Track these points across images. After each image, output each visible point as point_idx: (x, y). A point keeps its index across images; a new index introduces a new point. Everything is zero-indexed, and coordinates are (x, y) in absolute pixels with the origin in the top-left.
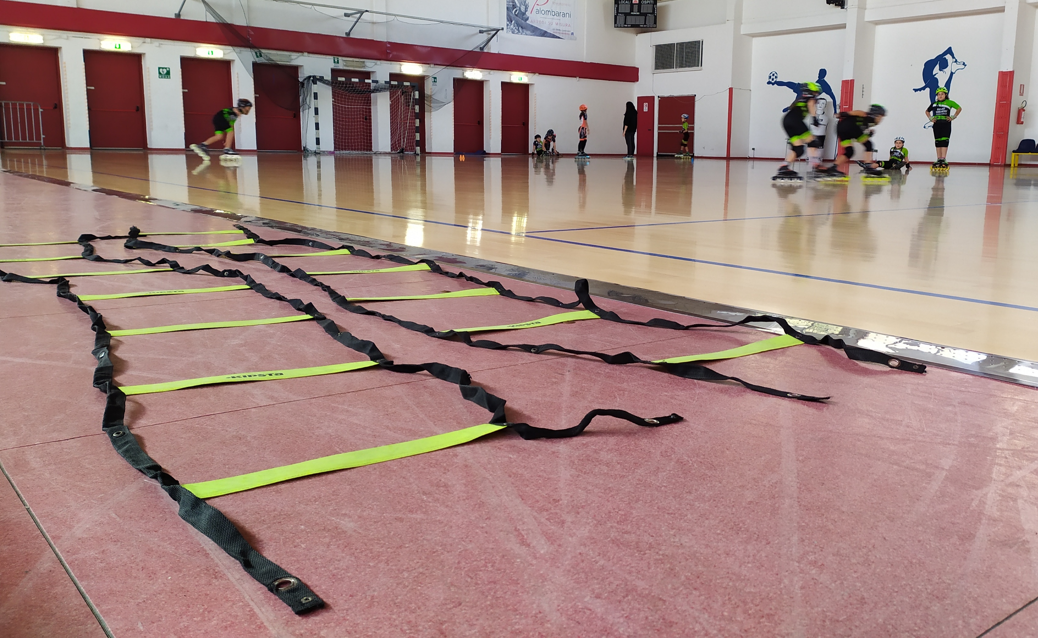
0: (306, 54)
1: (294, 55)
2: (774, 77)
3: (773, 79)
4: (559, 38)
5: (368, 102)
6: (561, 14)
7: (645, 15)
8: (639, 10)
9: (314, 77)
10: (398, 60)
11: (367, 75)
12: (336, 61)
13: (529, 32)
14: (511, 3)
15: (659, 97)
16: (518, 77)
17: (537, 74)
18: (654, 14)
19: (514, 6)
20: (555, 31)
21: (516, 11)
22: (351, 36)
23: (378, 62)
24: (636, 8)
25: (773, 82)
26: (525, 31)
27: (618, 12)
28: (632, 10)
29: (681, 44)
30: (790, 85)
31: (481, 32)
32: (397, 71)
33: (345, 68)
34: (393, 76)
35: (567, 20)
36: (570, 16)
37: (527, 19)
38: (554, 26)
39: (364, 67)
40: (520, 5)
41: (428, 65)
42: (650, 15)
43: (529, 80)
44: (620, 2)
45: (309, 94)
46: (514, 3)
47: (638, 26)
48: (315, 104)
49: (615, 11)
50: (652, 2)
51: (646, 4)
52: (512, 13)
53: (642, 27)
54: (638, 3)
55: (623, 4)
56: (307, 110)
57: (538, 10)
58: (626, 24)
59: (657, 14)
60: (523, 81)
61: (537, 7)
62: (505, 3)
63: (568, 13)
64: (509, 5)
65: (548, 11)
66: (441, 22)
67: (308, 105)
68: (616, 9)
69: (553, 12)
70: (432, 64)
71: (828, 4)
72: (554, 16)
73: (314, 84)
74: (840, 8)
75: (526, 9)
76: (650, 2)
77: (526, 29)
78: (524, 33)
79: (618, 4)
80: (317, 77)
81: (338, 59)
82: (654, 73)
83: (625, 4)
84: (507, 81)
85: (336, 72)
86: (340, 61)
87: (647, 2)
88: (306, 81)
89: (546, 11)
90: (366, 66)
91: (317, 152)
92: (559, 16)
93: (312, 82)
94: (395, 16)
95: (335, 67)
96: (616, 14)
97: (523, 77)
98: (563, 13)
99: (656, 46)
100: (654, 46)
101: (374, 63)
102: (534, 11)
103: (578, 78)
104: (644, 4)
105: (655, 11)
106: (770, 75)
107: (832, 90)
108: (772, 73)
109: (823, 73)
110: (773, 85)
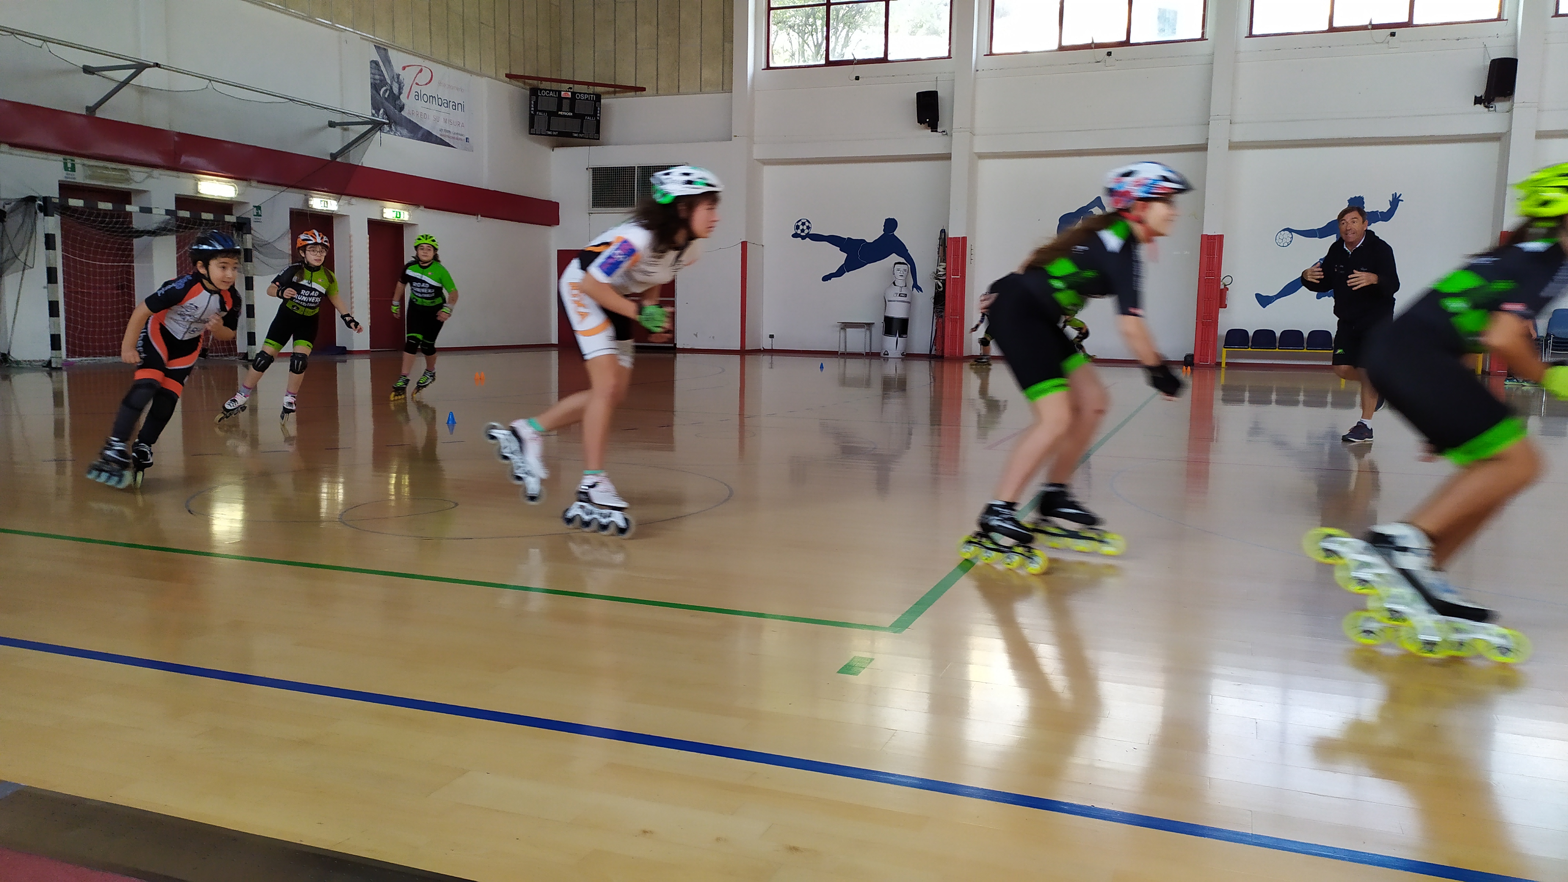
2: (805, 227)
3: (803, 231)
4: (449, 145)
5: (127, 255)
6: (451, 104)
7: (582, 117)
8: (572, 110)
9: (45, 199)
10: (192, 170)
11: (125, 197)
12: (69, 165)
13: (405, 132)
14: (377, 77)
16: (393, 212)
17: (422, 208)
18: (596, 116)
19: (383, 82)
20: (444, 133)
21: (386, 91)
22: (99, 114)
23: (156, 172)
24: (566, 104)
25: (802, 234)
26: (399, 128)
27: (536, 110)
28: (560, 108)
29: (645, 170)
30: (834, 240)
31: (332, 124)
32: (188, 192)
33: (88, 182)
34: (182, 201)
35: (457, 116)
36: (463, 109)
37: (402, 108)
38: (442, 124)
39: (127, 180)
40: (392, 82)
41: (245, 183)
42: (588, 118)
43: (409, 218)
44: (540, 93)
45: (31, 237)
46: (382, 77)
47: (569, 135)
48: (48, 260)
49: (530, 107)
50: (593, 97)
51: (584, 100)
52: (380, 95)
53: (576, 137)
54: (570, 97)
55: (546, 96)
56: (21, 272)
57: (417, 94)
58: (550, 131)
59: (600, 118)
60: (402, 218)
61: (415, 88)
62: (369, 76)
63: (460, 104)
64: (374, 79)
65: (433, 97)
66: (290, 100)
67: (23, 260)
68: (533, 102)
69: (440, 100)
70: (253, 180)
71: (919, 124)
72: (440, 106)
73: (46, 215)
74: (930, 130)
75: (400, 89)
76: (591, 97)
77: (401, 126)
78: (398, 133)
79: (537, 96)
80: (53, 199)
81: (72, 160)
82: (592, 213)
83: (549, 96)
84: (377, 217)
85: (67, 189)
86: (78, 167)
87: (585, 97)
88: (22, 209)
89: (430, 96)
90: (131, 179)
91: (53, 365)
92: (447, 107)
93: (41, 211)
94: (210, 80)
95: (66, 177)
96: (532, 112)
97: (402, 212)
98: (454, 104)
99: (593, 168)
100: (591, 168)
101: (147, 175)
102: (413, 94)
103: (479, 216)
104: (580, 99)
105: (598, 112)
106: (797, 224)
107: (907, 250)
108: (800, 220)
109: (891, 225)
110: (802, 239)
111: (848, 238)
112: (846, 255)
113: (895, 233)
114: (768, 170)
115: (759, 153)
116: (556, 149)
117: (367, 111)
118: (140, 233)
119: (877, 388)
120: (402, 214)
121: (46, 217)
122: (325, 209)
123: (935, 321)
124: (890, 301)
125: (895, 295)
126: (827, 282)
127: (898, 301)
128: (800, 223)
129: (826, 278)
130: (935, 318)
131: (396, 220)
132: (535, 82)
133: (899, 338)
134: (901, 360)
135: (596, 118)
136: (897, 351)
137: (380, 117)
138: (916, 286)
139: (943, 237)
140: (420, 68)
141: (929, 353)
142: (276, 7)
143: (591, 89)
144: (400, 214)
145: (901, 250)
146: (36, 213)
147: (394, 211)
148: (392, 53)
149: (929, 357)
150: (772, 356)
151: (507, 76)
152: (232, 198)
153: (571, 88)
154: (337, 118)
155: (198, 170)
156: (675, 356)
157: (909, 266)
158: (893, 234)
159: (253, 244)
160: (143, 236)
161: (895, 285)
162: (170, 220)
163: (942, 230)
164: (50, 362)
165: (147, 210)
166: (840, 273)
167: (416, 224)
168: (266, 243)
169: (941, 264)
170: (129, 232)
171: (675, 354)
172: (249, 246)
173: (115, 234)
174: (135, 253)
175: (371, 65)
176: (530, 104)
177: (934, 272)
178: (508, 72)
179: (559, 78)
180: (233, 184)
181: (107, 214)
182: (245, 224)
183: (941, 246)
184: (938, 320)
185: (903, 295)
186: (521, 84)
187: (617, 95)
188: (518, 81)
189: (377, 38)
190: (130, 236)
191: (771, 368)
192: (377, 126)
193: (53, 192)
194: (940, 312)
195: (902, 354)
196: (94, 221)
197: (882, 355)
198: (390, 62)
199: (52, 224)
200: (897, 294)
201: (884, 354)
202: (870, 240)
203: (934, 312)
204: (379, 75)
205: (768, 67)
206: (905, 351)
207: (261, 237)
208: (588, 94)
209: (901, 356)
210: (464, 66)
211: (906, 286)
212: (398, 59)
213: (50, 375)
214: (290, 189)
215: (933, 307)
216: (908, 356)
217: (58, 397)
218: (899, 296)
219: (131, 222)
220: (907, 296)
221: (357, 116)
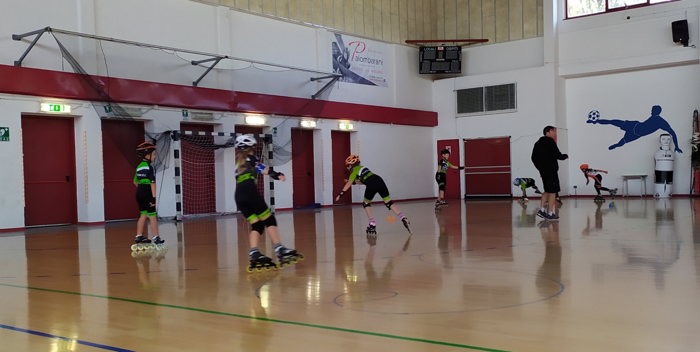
0: (156, 107)
1: (144, 108)
2: (595, 116)
3: (594, 118)
4: (374, 85)
5: (211, 159)
6: (375, 61)
7: (450, 61)
8: (444, 57)
9: (175, 132)
10: (242, 111)
11: (209, 128)
12: (185, 113)
13: (350, 79)
14: (336, 51)
15: (464, 140)
17: (360, 122)
18: (459, 59)
19: (339, 53)
20: (372, 78)
21: (340, 58)
22: (199, 85)
23: (225, 114)
24: (441, 54)
25: (594, 120)
26: (347, 78)
27: (423, 59)
28: (437, 57)
29: (489, 89)
30: (616, 123)
31: (312, 80)
32: (241, 123)
33: (193, 121)
34: (238, 127)
35: (379, 67)
36: (382, 63)
37: (349, 67)
38: (370, 73)
39: (212, 119)
40: (343, 53)
41: (269, 116)
42: (454, 61)
43: (354, 128)
44: (426, 49)
45: (168, 152)
46: (338, 51)
47: (443, 72)
48: (176, 164)
49: (420, 58)
50: (457, 48)
51: (451, 50)
52: (337, 60)
53: (447, 73)
54: (443, 50)
55: (429, 51)
56: (163, 171)
57: (357, 58)
58: (431, 71)
59: (461, 60)
60: (349, 129)
61: (356, 55)
62: (331, 50)
63: (380, 61)
64: (334, 52)
65: (365, 59)
66: (292, 68)
67: (164, 165)
68: (421, 55)
69: (369, 60)
70: (273, 114)
71: (675, 43)
72: (370, 63)
73: (175, 140)
74: (683, 46)
75: (348, 56)
76: (455, 48)
77: (348, 76)
78: (347, 81)
79: (424, 52)
80: (178, 132)
81: (187, 111)
82: (457, 117)
83: (430, 51)
84: (336, 129)
85: (184, 126)
86: (189, 114)
87: (452, 49)
88: (164, 138)
89: (364, 58)
90: (214, 118)
91: (178, 219)
92: (373, 63)
93: (172, 138)
94: (252, 62)
95: (184, 120)
96: (421, 61)
97: (349, 125)
98: (377, 61)
99: (458, 90)
100: (456, 90)
101: (221, 115)
102: (355, 58)
103: (392, 124)
104: (449, 50)
105: (460, 57)
106: (589, 114)
107: (670, 126)
108: (592, 112)
109: (657, 110)
110: (594, 123)
111: (626, 121)
112: (625, 132)
113: (661, 115)
114: (568, 81)
115: (562, 72)
116: (436, 81)
117: (330, 70)
118: (218, 147)
119: (652, 218)
120: (349, 126)
121: (175, 141)
122: (309, 126)
123: (693, 172)
124: (658, 160)
125: (662, 156)
126: (612, 150)
127: (664, 160)
128: (592, 114)
129: (611, 148)
130: (693, 170)
131: (346, 130)
132: (422, 44)
133: (667, 185)
134: (669, 199)
135: (459, 61)
136: (665, 194)
137: (337, 73)
138: (677, 149)
139: (696, 115)
140: (359, 43)
141: (689, 194)
142: (284, 19)
143: (456, 44)
144: (348, 126)
145: (665, 126)
146: (170, 139)
147: (345, 125)
148: (344, 37)
149: (690, 196)
150: (576, 199)
151: (407, 42)
152: (263, 124)
153: (443, 45)
154: (315, 76)
155: (245, 111)
156: (512, 202)
157: (672, 136)
158: (659, 116)
159: (273, 149)
160: (219, 148)
161: (661, 149)
162: (232, 138)
163: (695, 111)
164: (176, 217)
165: (221, 134)
166: (621, 144)
167: (356, 131)
168: (279, 148)
169: (696, 133)
170: (213, 146)
171: (512, 200)
172: (271, 150)
173: (206, 148)
174: (215, 158)
175: (332, 44)
176: (420, 56)
177: (690, 139)
178: (407, 39)
179: (436, 40)
180: (263, 117)
181: (203, 137)
182: (269, 138)
183: (695, 121)
184: (696, 171)
185: (668, 156)
186: (415, 46)
187: (471, 45)
188: (412, 44)
189: (335, 30)
190: (214, 149)
191: (576, 207)
192: (336, 78)
193: (177, 128)
194: (696, 166)
195: (670, 195)
196: (197, 142)
197: (654, 196)
198: (342, 42)
199: (176, 145)
200: (663, 155)
201: (656, 196)
202: (642, 121)
203: (692, 166)
204: (336, 50)
205: (567, 18)
206: (672, 193)
207: (277, 145)
208: (454, 47)
209: (668, 197)
210: (382, 39)
211: (670, 150)
212: (346, 39)
213: (176, 225)
214: (292, 117)
215: (691, 162)
216: (674, 197)
217: (179, 235)
218: (665, 156)
219: (213, 141)
220: (671, 156)
221: (326, 74)
